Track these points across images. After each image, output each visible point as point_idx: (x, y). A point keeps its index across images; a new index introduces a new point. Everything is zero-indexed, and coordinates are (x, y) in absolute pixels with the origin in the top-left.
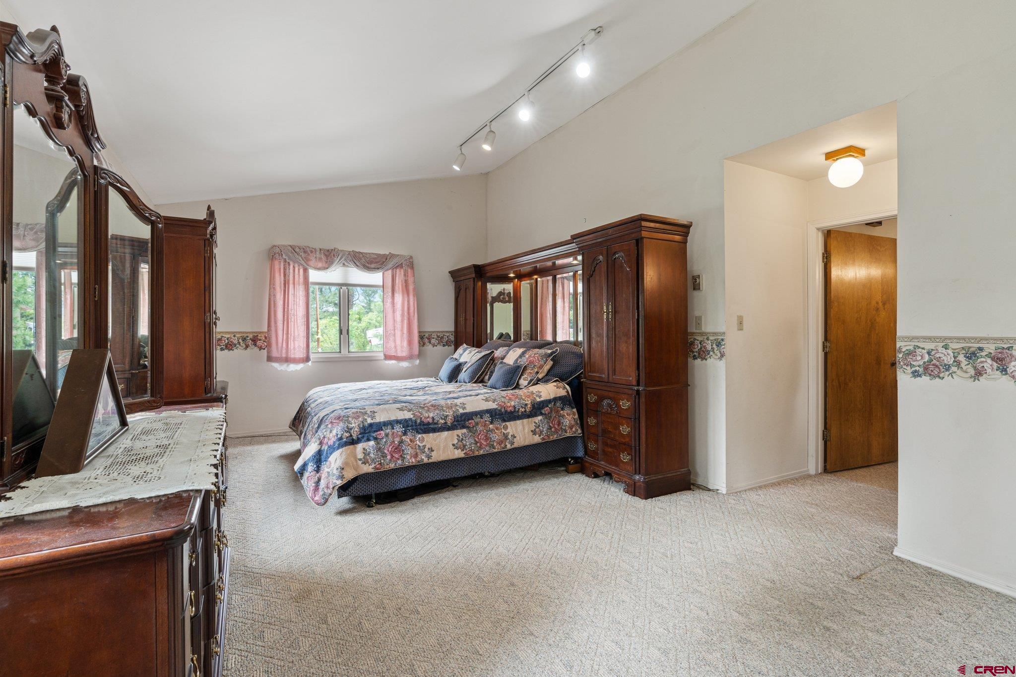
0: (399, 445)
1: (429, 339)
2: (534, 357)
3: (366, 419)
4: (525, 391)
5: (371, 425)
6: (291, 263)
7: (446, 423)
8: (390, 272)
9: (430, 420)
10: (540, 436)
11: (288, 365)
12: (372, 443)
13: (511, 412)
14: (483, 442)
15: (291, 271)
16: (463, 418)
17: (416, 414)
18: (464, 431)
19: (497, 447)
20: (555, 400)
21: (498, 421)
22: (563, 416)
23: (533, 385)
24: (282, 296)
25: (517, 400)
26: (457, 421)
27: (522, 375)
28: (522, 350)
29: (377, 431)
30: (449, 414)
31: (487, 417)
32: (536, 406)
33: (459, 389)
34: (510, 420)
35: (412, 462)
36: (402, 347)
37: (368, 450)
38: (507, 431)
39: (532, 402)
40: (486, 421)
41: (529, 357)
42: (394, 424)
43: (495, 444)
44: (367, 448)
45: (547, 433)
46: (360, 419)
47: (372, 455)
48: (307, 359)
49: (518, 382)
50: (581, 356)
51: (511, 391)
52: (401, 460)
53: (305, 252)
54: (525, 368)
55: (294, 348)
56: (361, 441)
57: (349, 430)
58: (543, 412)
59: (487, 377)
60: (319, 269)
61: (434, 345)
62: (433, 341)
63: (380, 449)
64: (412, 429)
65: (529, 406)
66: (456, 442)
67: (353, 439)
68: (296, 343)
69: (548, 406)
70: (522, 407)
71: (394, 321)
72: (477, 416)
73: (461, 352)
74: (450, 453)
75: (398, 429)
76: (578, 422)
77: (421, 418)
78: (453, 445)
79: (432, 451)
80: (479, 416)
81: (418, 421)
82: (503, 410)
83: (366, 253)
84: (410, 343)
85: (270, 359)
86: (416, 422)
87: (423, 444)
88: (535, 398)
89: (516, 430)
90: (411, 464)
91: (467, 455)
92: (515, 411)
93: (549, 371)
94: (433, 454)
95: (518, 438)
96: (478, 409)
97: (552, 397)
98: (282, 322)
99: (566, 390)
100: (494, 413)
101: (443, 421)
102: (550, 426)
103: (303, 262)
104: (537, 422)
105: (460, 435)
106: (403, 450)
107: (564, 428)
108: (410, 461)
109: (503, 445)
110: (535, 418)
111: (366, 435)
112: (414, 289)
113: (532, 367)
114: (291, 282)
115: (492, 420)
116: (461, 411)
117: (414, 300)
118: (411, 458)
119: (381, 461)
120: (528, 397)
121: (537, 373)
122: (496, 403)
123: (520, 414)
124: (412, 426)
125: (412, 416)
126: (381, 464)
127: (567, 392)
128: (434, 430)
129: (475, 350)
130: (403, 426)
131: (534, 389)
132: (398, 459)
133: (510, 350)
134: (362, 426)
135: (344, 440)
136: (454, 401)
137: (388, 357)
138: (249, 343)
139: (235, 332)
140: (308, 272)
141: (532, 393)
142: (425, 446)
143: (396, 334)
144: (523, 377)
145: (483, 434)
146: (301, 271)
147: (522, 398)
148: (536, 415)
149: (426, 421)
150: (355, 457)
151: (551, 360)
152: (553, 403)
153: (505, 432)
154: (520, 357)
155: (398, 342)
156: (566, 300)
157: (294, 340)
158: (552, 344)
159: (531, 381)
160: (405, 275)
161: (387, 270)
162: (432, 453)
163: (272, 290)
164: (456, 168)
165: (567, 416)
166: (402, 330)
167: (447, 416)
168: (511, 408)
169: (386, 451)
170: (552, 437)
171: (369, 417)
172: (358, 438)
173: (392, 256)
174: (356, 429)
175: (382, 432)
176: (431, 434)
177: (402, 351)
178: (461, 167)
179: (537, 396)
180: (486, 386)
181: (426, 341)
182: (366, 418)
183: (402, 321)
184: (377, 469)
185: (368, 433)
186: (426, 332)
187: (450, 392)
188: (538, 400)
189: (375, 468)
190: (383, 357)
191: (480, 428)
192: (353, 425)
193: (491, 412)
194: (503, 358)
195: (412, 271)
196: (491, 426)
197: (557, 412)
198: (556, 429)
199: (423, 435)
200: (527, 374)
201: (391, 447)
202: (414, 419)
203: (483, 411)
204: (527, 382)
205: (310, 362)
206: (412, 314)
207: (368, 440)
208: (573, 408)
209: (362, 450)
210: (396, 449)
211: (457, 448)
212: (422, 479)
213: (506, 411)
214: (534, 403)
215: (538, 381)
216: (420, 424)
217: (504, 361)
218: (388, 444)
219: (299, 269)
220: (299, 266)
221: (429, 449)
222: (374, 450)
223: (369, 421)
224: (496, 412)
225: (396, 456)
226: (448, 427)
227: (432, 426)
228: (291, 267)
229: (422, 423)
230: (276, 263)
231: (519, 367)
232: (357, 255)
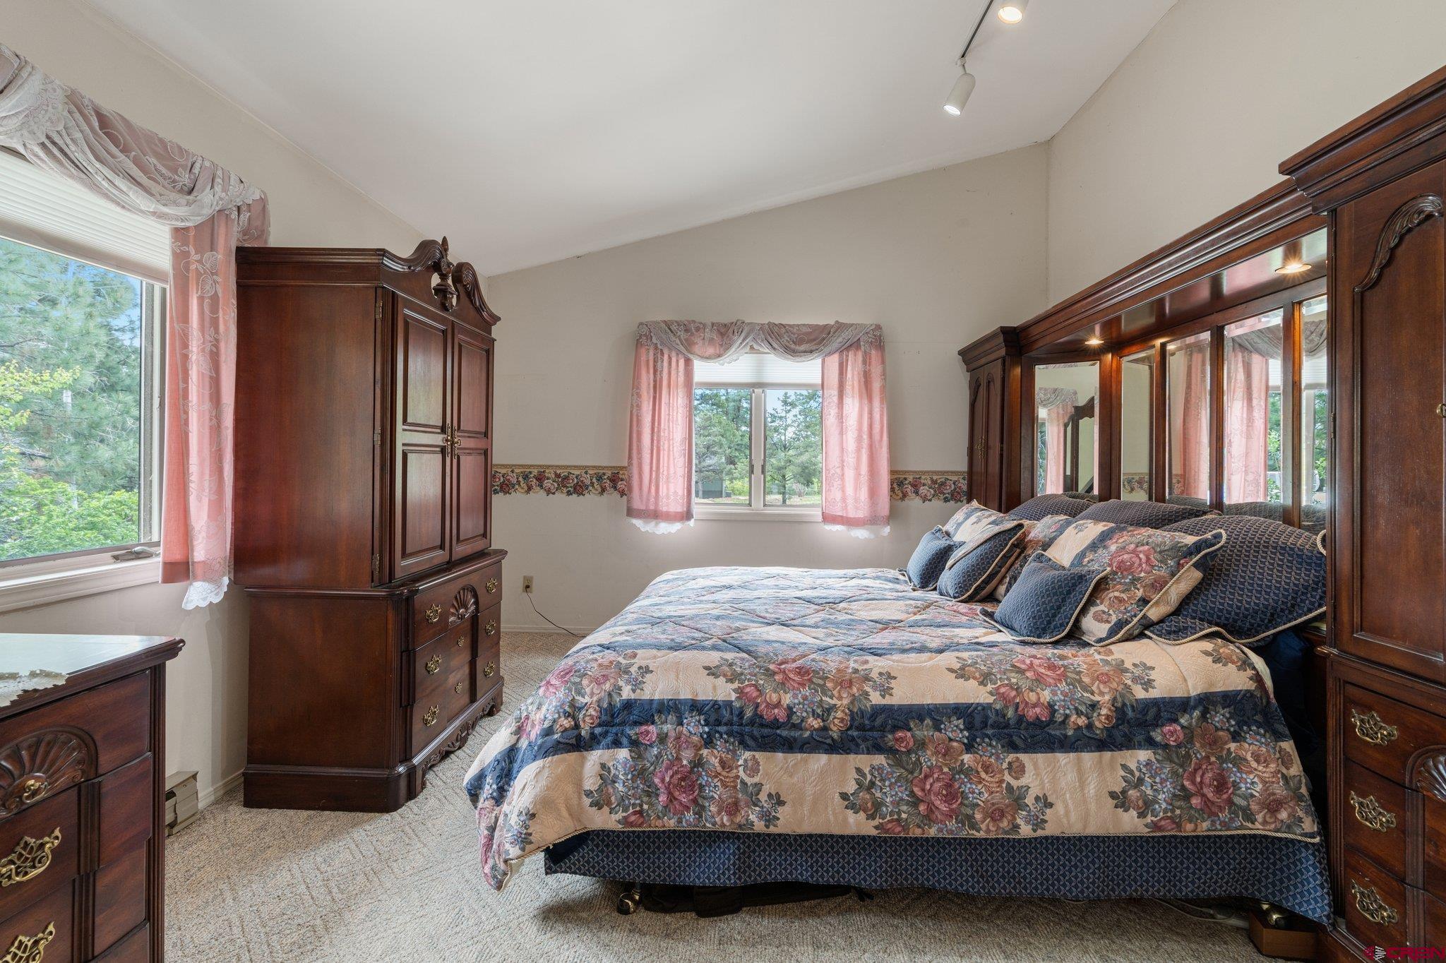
0: (691, 771)
1: (916, 486)
2: (1134, 552)
3: (620, 688)
4: (1095, 654)
5: (628, 705)
6: (666, 352)
7: (825, 729)
8: (835, 357)
9: (780, 714)
10: (1142, 815)
11: (657, 524)
12: (623, 754)
13: (1038, 724)
14: (937, 803)
15: (666, 364)
16: (878, 722)
17: (748, 690)
18: (880, 760)
19: (983, 826)
20: (1207, 702)
21: (990, 745)
22: (1239, 761)
23: (1127, 640)
24: (651, 407)
25: (1063, 686)
26: (858, 729)
27: (1090, 602)
28: (1101, 527)
29: (641, 724)
30: (839, 703)
31: (955, 730)
32: (1130, 713)
33: (918, 617)
34: (1031, 748)
35: (723, 825)
36: (856, 500)
37: (613, 771)
38: (1023, 781)
39: (1115, 699)
40: (951, 740)
41: (1117, 552)
42: (685, 710)
43: (978, 816)
44: (610, 764)
45: (1173, 811)
46: (607, 686)
47: (619, 786)
48: (687, 515)
49: (1077, 620)
50: (1316, 561)
51: (1050, 652)
52: (695, 814)
53: (687, 331)
54: (1102, 585)
55: (668, 494)
56: (599, 743)
57: (573, 711)
58: (1159, 739)
59: (1002, 589)
60: (708, 358)
61: (925, 499)
62: (923, 490)
63: (643, 770)
64: (730, 734)
65: (1104, 711)
66: (851, 787)
67: (579, 737)
68: (671, 486)
69: (1176, 721)
70: (1079, 713)
71: (842, 450)
72: (922, 720)
73: (961, 519)
74: (832, 818)
75: (694, 727)
76: (1304, 790)
77: (757, 706)
78: (844, 796)
79: (781, 803)
80: (928, 721)
81: (749, 713)
82: (1010, 713)
83: (789, 325)
84: (873, 493)
85: (631, 512)
86: (741, 714)
87: (756, 780)
88: (1127, 687)
89: (1054, 781)
90: (717, 828)
91: (887, 831)
92: (1051, 721)
93: (1186, 600)
94: (782, 812)
95: (1059, 808)
96: (928, 701)
97: (1194, 688)
98: (649, 451)
99: (1250, 672)
100: (978, 720)
101: (816, 723)
102: (1183, 788)
103: (681, 348)
104: (1133, 766)
105: (867, 771)
106: (701, 787)
107: (1239, 801)
108: (716, 819)
109: (1005, 824)
110: (1127, 753)
111: (614, 730)
112: (883, 388)
113: (1125, 584)
114: (665, 383)
115: (972, 739)
116: (876, 698)
117: (882, 411)
118: (719, 812)
119: (641, 806)
120: (1104, 679)
121: (1144, 601)
122: (990, 687)
123: (1070, 733)
124: (730, 723)
125: (733, 696)
126: (640, 813)
127: (1258, 678)
128: (789, 746)
129: (990, 516)
130: (705, 720)
131: (1131, 653)
132: (688, 809)
133: (1068, 524)
134: (605, 705)
135: (556, 736)
136: (866, 662)
137: (827, 518)
138: (606, 485)
139: (586, 467)
140: (693, 365)
141: (1120, 668)
142: (759, 786)
143: (846, 474)
144: (1093, 610)
145: (938, 779)
146: (682, 362)
147: (1080, 681)
148: (1127, 743)
149: (768, 715)
150: (579, 783)
151: (1196, 565)
152: (1196, 713)
153: (1015, 783)
154: (1093, 547)
155: (850, 490)
156: (1258, 403)
157: (668, 482)
158: (1205, 513)
159: (1120, 625)
160: (864, 362)
161: (830, 354)
162: (780, 809)
163: (635, 396)
164: (952, 110)
165: (1254, 765)
166: (857, 468)
167: (833, 708)
168: (1038, 710)
169: (657, 781)
170: (1190, 827)
171: (628, 682)
172: (592, 734)
173: (840, 327)
174: (592, 712)
175: (652, 728)
176: (780, 755)
177: (857, 508)
178: (962, 106)
179: (1136, 680)
180: (990, 615)
181: (909, 489)
182: (621, 683)
183: (859, 450)
184: (631, 824)
185: (619, 725)
186: (908, 472)
187: (886, 625)
188: (1140, 693)
189: (625, 821)
190: (820, 519)
191: (929, 758)
192: (587, 699)
193: (971, 715)
194: (1046, 545)
195: (880, 354)
196: (967, 758)
197: (1214, 743)
198: (1206, 801)
199: (758, 755)
200: (1107, 602)
201: (670, 772)
202: (737, 704)
203: (946, 706)
204: (1108, 626)
205: (693, 520)
206: (876, 437)
207: (617, 744)
208: (1278, 737)
209: (598, 768)
210: (683, 779)
211: (853, 807)
212: (754, 871)
213: (1021, 719)
214: (1124, 705)
215: (1147, 627)
216: (752, 722)
217: (1045, 553)
218: (665, 765)
219: (677, 361)
220: (677, 354)
221: (770, 795)
222: (625, 774)
223: (627, 693)
224: (987, 717)
225: (684, 799)
226: (829, 741)
227: (785, 733)
228: (666, 357)
229: (757, 721)
230: (643, 351)
231: (1081, 578)
232: (776, 329)
